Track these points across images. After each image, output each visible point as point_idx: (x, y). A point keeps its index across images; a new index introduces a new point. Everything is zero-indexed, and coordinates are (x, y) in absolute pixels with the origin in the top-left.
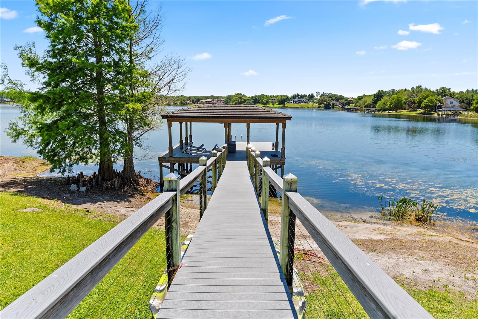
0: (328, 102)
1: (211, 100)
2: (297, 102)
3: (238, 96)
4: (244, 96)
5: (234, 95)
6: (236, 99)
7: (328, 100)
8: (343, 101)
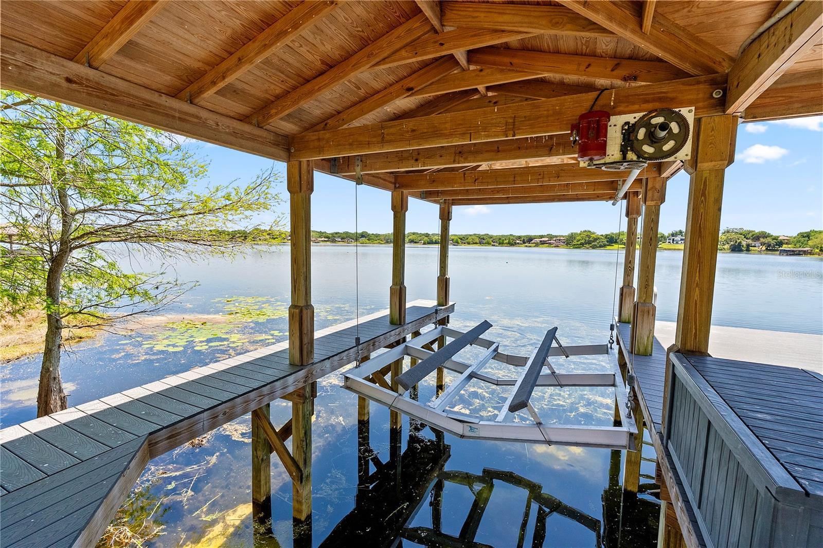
0: (738, 241)
1: (547, 239)
2: (680, 242)
3: (585, 233)
4: (594, 233)
5: (579, 232)
6: (582, 237)
7: (738, 239)
8: (769, 240)
